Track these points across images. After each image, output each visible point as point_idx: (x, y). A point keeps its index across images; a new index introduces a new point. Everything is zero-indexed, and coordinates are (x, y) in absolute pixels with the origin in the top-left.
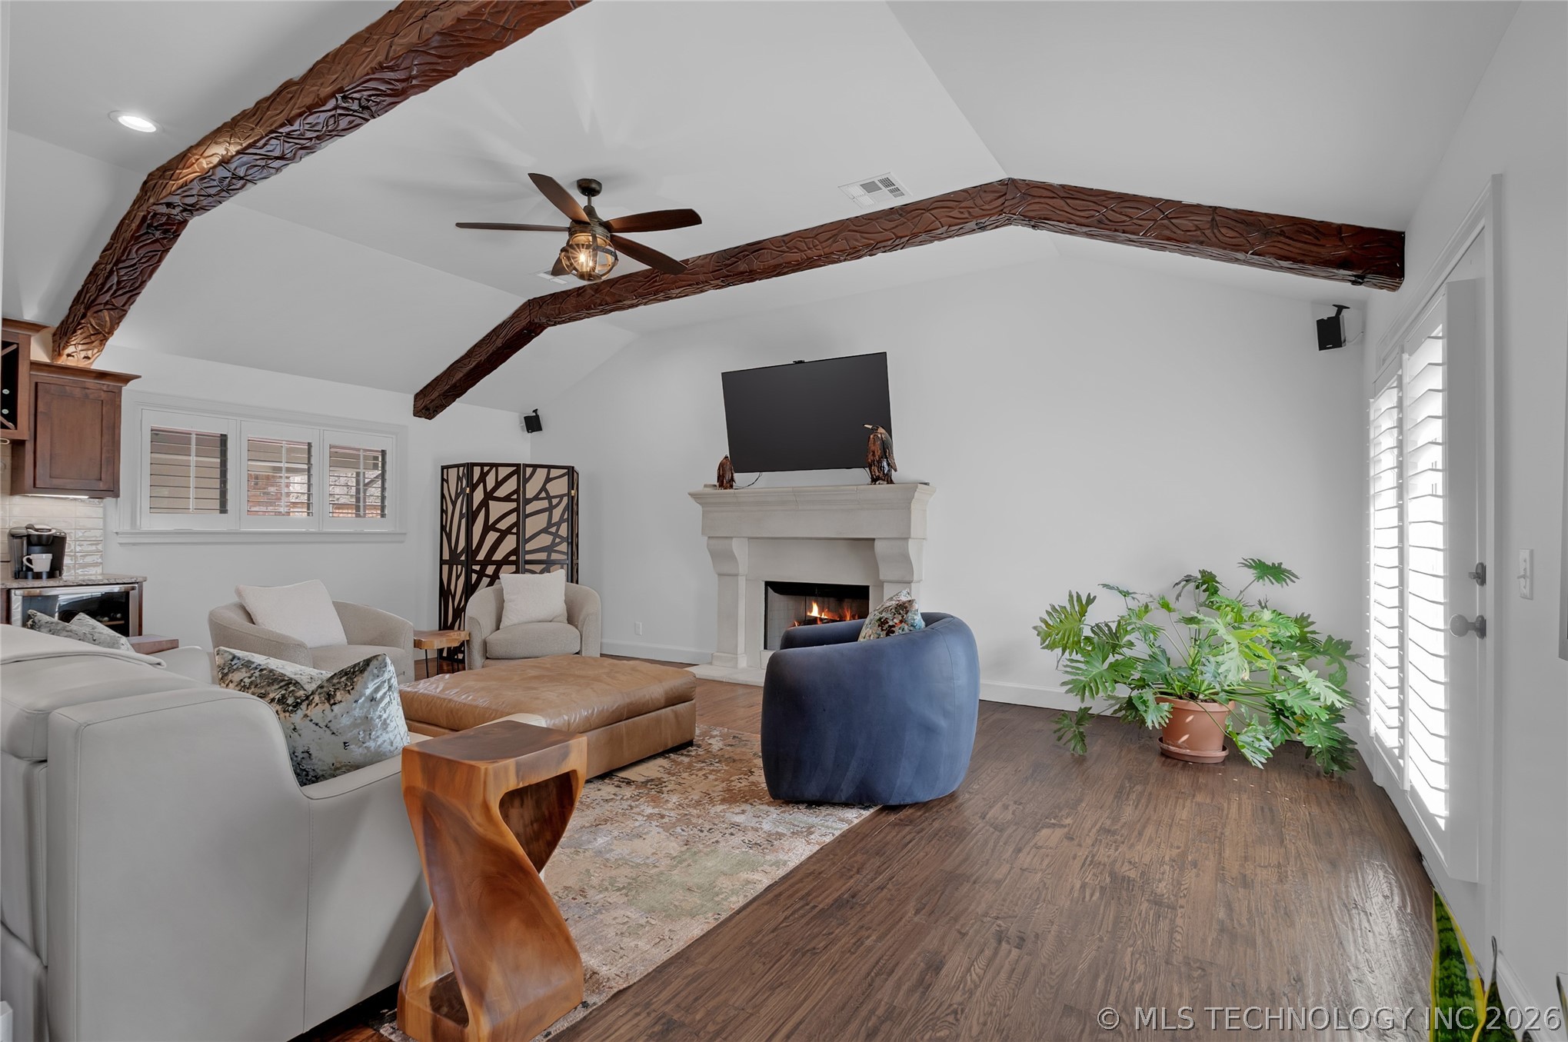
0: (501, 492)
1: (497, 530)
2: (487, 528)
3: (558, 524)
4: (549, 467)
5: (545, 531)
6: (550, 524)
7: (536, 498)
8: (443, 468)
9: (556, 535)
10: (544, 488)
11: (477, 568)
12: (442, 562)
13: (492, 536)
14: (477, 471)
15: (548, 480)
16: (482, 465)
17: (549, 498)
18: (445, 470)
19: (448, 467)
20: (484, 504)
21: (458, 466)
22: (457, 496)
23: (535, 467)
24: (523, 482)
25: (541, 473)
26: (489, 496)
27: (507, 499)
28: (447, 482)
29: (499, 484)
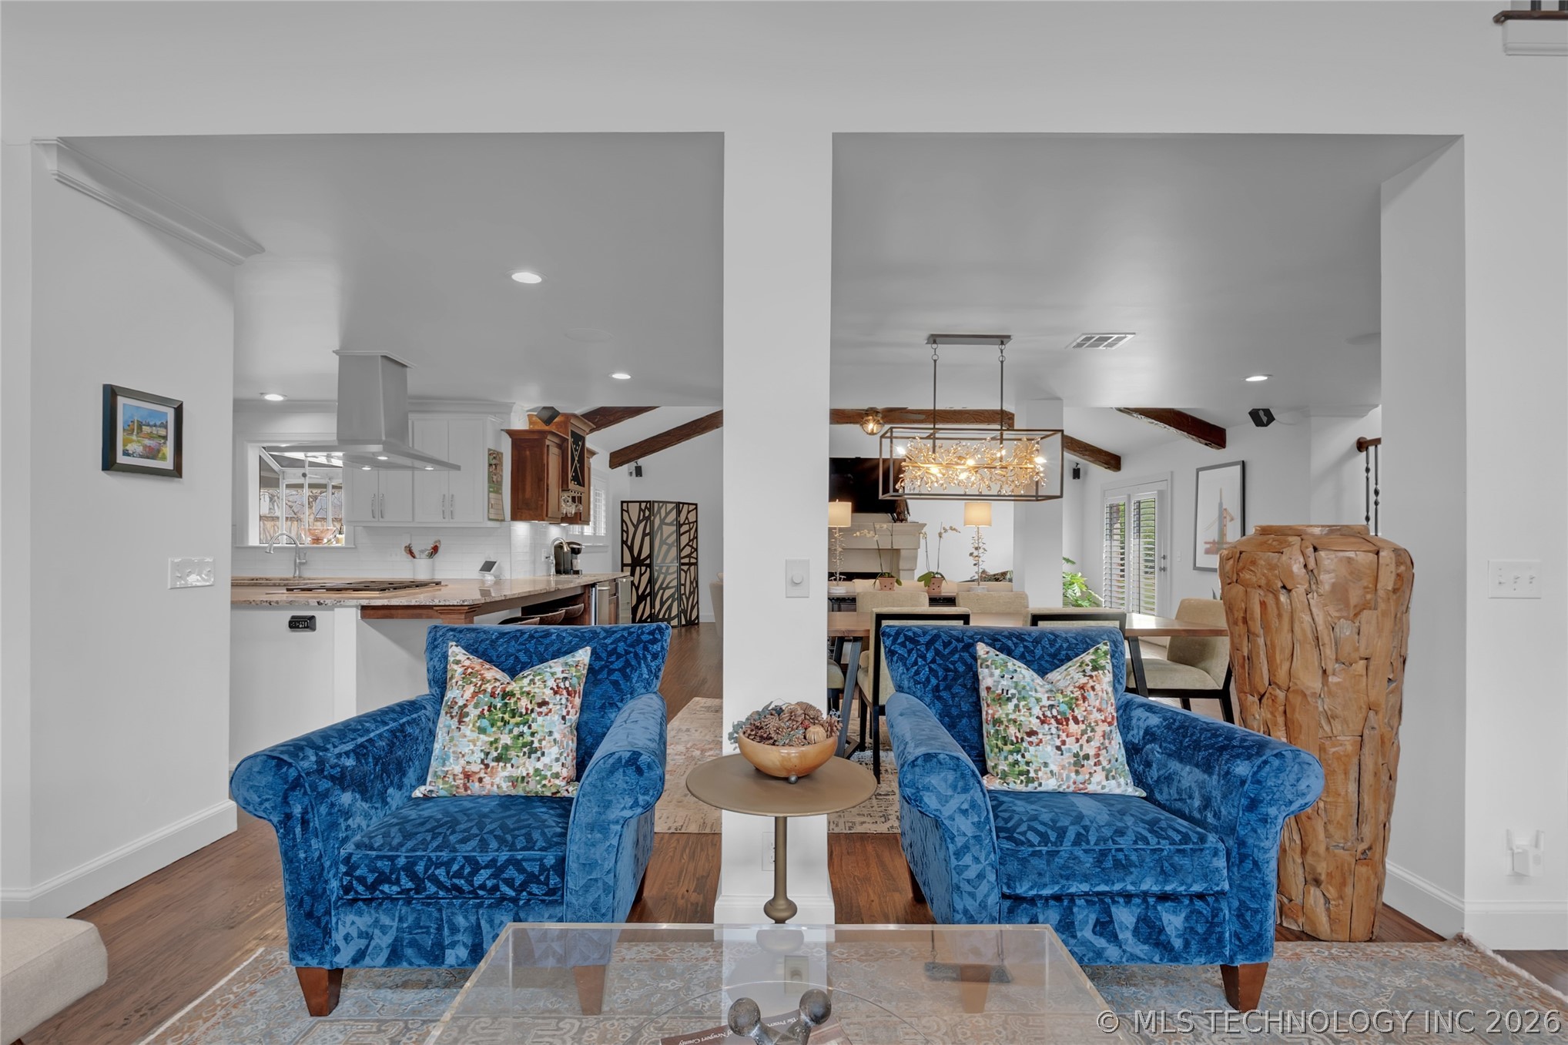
0: (669, 520)
1: (667, 544)
2: (662, 542)
3: (693, 540)
4: (689, 504)
5: (687, 544)
6: (690, 541)
7: (684, 524)
8: (622, 502)
9: (692, 547)
10: (687, 518)
11: (657, 568)
12: (623, 565)
13: (665, 547)
14: (656, 505)
15: (689, 512)
16: (659, 502)
17: (689, 523)
18: (625, 505)
19: (628, 502)
20: (660, 527)
21: (640, 502)
22: (639, 522)
23: (684, 504)
24: (679, 512)
25: (686, 506)
26: (662, 522)
27: (671, 524)
28: (627, 511)
29: (667, 514)
